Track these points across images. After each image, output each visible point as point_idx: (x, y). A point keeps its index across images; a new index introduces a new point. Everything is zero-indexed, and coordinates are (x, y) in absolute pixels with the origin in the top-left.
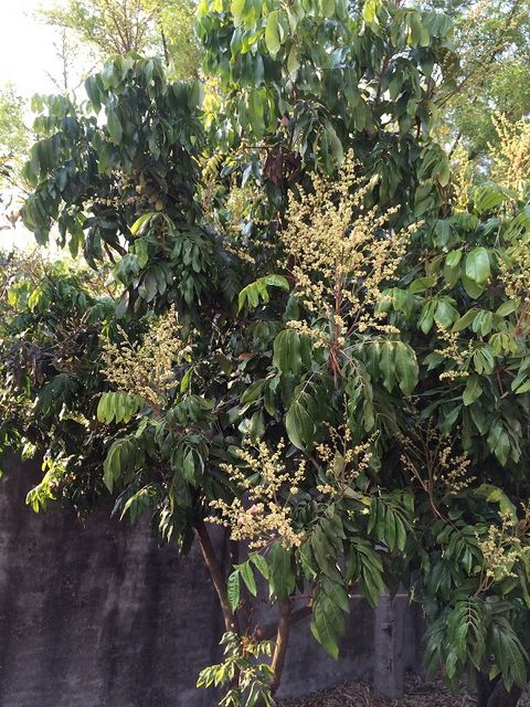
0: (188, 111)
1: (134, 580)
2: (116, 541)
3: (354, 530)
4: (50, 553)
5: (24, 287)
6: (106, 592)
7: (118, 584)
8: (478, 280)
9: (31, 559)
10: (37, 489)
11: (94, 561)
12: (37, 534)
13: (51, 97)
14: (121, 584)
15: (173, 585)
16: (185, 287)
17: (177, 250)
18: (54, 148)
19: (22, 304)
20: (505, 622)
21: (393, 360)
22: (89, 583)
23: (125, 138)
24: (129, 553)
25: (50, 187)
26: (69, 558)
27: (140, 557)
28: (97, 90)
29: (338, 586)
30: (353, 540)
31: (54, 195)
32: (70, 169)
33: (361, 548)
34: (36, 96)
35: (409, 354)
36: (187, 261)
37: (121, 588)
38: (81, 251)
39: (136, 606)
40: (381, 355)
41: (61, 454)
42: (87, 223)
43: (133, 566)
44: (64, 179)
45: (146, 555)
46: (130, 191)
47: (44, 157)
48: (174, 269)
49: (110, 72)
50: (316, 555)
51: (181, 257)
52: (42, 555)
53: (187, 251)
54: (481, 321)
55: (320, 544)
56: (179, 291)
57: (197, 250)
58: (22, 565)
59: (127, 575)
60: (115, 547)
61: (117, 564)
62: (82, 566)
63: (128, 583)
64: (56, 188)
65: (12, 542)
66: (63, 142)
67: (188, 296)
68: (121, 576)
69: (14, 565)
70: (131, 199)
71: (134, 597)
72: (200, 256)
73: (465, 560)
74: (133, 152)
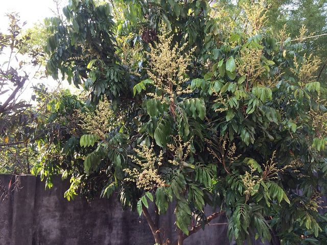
0: (106, 17)
1: (117, 230)
2: (107, 213)
3: (190, 180)
4: (78, 220)
5: (53, 102)
6: (105, 236)
7: (110, 232)
8: (231, 71)
9: (70, 223)
10: (68, 191)
11: (98, 222)
12: (72, 212)
13: (52, 18)
14: (111, 232)
15: (135, 231)
16: (113, 89)
17: (108, 74)
18: (56, 40)
19: (53, 109)
20: (259, 214)
21: (195, 106)
22: (97, 233)
23: (81, 30)
24: (114, 218)
25: (56, 56)
26: (87, 222)
27: (119, 220)
28: (67, 12)
29: (185, 204)
30: (190, 184)
31: (58, 59)
32: (63, 48)
33: (193, 187)
34: (46, 19)
35: (201, 103)
36: (112, 78)
37: (112, 234)
38: (72, 81)
39: (119, 242)
40: (190, 104)
41: (78, 175)
42: (73, 69)
43: (116, 224)
44: (61, 52)
45: (121, 219)
46: (86, 52)
47: (52, 43)
48: (108, 83)
49: (71, 4)
50: (174, 191)
51: (110, 76)
52: (75, 222)
53: (112, 75)
54: (231, 87)
55: (175, 187)
56: (110, 91)
57: (116, 73)
58: (66, 227)
59: (114, 228)
60: (107, 216)
61: (108, 223)
62: (93, 225)
63: (114, 232)
64: (58, 56)
65: (60, 216)
66: (59, 36)
67: (114, 93)
68: (111, 228)
69: (63, 227)
70: (87, 55)
71: (117, 238)
72: (117, 75)
73: (239, 189)
74: (85, 36)
